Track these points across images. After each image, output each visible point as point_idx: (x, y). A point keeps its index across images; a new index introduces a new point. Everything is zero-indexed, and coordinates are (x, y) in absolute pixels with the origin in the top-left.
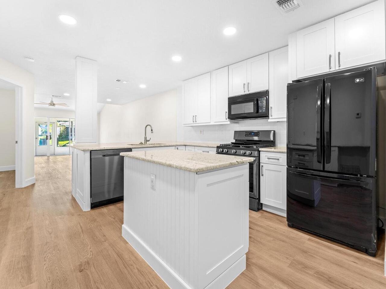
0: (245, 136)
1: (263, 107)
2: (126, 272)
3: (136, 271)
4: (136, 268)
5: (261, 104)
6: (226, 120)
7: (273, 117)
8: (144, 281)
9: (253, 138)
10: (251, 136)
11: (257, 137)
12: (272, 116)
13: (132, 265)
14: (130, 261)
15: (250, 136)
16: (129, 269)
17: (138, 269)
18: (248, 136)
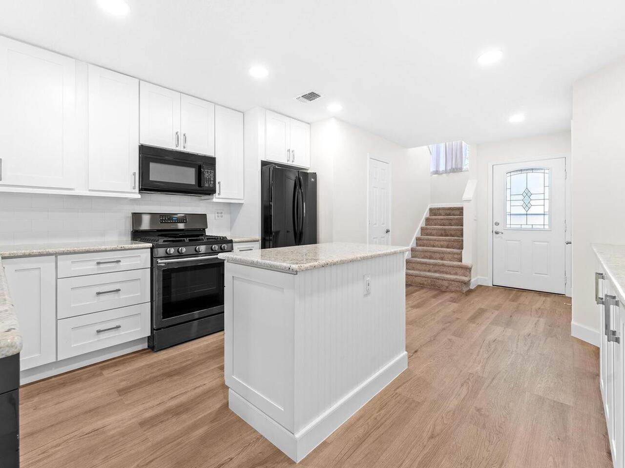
0: (161, 223)
1: (211, 181)
2: (389, 421)
3: (383, 412)
4: (378, 414)
5: (208, 175)
6: (134, 191)
7: (220, 196)
8: (394, 401)
9: (177, 225)
10: (172, 223)
11: (183, 224)
12: (219, 194)
13: (376, 419)
14: (368, 424)
15: (170, 222)
16: (384, 419)
17: (379, 411)
18: (165, 222)
